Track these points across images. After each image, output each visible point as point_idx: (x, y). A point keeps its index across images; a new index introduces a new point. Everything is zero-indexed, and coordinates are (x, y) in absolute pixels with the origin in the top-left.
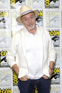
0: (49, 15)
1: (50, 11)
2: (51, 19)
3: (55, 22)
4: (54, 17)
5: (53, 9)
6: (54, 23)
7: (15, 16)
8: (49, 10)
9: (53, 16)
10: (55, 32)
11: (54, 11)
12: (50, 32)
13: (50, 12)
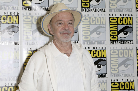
0: (89, 23)
1: (90, 16)
2: (91, 30)
3: (99, 34)
4: (96, 26)
5: (96, 13)
6: (97, 36)
7: (31, 23)
8: (88, 15)
9: (95, 24)
10: (100, 51)
11: (97, 16)
12: (91, 51)
13: (90, 18)
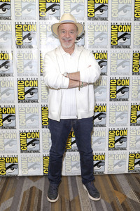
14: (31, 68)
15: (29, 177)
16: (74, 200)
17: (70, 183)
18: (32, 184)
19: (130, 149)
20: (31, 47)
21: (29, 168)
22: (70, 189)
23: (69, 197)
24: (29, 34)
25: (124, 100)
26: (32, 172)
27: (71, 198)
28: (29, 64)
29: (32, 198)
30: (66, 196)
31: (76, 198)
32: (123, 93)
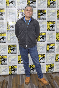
14: (3, 28)
15: (2, 75)
16: (22, 85)
17: (20, 78)
18: (4, 78)
19: (47, 62)
20: (3, 19)
21: (3, 71)
22: (21, 80)
23: (20, 84)
24: (2, 14)
25: (44, 41)
26: (4, 73)
27: (21, 84)
28: (2, 26)
29: (4, 85)
30: (18, 84)
31: (23, 84)
32: (43, 39)
